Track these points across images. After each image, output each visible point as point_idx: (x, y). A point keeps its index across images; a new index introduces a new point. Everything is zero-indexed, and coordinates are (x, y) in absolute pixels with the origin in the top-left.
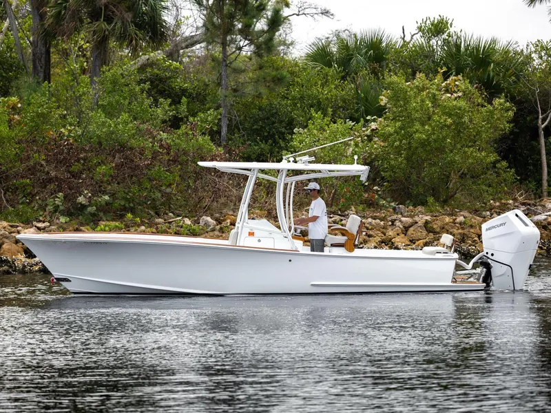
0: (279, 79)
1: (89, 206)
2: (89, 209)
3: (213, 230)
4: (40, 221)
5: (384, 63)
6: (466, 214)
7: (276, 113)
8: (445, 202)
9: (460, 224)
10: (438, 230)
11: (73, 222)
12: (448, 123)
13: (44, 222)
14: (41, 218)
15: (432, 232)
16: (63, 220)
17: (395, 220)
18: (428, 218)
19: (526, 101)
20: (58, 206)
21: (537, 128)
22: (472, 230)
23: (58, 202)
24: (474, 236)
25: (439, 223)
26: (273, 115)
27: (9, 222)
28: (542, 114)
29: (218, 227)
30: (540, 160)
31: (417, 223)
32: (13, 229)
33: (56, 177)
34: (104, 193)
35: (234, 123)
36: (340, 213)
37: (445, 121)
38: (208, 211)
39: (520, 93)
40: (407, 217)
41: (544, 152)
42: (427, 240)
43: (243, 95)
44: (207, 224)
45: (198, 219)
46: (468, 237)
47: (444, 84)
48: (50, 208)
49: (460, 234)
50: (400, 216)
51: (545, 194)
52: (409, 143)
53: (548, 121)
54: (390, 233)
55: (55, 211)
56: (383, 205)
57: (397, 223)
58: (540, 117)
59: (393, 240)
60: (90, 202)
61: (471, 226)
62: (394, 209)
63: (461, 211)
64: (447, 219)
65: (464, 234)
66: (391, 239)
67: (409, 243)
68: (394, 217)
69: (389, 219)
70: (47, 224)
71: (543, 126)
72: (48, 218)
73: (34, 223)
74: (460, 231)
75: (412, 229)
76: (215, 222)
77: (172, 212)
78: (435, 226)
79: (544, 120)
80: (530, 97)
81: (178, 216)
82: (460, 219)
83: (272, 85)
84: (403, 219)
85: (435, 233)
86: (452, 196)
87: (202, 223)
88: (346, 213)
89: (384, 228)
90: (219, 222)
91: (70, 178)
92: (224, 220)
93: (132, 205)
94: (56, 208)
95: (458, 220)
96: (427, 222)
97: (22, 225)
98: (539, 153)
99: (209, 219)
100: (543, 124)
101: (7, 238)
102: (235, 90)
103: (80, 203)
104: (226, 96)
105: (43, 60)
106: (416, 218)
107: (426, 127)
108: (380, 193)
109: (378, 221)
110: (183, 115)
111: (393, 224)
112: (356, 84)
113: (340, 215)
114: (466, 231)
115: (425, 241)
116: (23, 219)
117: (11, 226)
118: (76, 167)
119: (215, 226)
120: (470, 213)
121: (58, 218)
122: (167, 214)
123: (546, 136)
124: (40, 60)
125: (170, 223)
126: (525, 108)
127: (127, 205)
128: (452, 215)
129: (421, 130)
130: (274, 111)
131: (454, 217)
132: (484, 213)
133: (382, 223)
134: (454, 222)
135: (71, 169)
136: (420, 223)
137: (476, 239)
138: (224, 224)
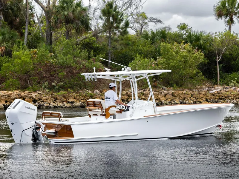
0: (127, 44)
1: (56, 86)
2: (56, 87)
3: (99, 95)
4: (40, 91)
5: (166, 39)
6: (187, 90)
7: (127, 55)
8: (181, 86)
9: (184, 94)
10: (176, 95)
11: (51, 91)
12: (182, 60)
13: (41, 91)
14: (40, 90)
15: (174, 96)
16: (47, 90)
17: (162, 92)
18: (173, 91)
19: (213, 53)
20: (46, 86)
21: (216, 62)
22: (188, 96)
23: (46, 85)
24: (188, 98)
25: (177, 93)
26: (126, 56)
27: (29, 91)
28: (218, 56)
29: (100, 94)
30: (217, 72)
31: (169, 93)
32: (30, 94)
33: (46, 76)
34: (62, 82)
35: (113, 59)
36: (143, 89)
37: (181, 59)
38: (97, 88)
39: (211, 49)
40: (166, 91)
41: (218, 70)
42: (172, 99)
43: (117, 49)
44: (96, 93)
45: (94, 91)
46: (186, 98)
47: (183, 46)
48: (43, 87)
49: (183, 97)
50: (164, 91)
51: (219, 84)
52: (169, 66)
53: (220, 59)
54: (160, 96)
55: (45, 88)
56: (159, 87)
57: (163, 93)
58: (217, 58)
59: (160, 99)
60: (57, 85)
61: (188, 94)
62: (163, 88)
63: (185, 89)
64: (180, 92)
65: (185, 97)
66: (160, 98)
67: (165, 100)
68: (162, 91)
69: (160, 91)
70: (42, 92)
71: (218, 61)
72: (42, 90)
73: (38, 92)
74: (183, 96)
75: (167, 95)
76: (99, 92)
77: (86, 89)
78: (175, 94)
79: (219, 59)
80: (214, 51)
81: (88, 90)
82: (185, 92)
83: (125, 46)
84: (165, 92)
85: (175, 96)
86: (183, 84)
87: (95, 92)
88: (146, 89)
89: (158, 95)
90: (101, 92)
91: (50, 77)
92: (103, 91)
93: (72, 86)
94: (45, 87)
95: (184, 92)
96: (173, 93)
97: (33, 92)
98: (217, 70)
99: (97, 91)
100: (218, 60)
101: (27, 96)
102: (113, 48)
103: (53, 85)
104: (110, 50)
105: (50, 37)
106: (169, 92)
107: (175, 61)
108: (159, 83)
109: (156, 92)
110: (91, 56)
111: (161, 93)
112: (156, 46)
113: (143, 90)
114: (186, 96)
115: (171, 99)
116: (34, 90)
117: (30, 93)
118: (53, 73)
119: (99, 93)
120: (189, 90)
121: (46, 90)
122: (84, 89)
123: (219, 64)
124: (49, 37)
125: (84, 92)
126: (213, 55)
127: (71, 86)
128: (182, 90)
129: (172, 62)
130: (126, 55)
131: (182, 91)
132: (193, 90)
133: (157, 93)
134: (182, 93)
135: (51, 74)
136: (170, 93)
137: (189, 99)
138: (102, 93)
